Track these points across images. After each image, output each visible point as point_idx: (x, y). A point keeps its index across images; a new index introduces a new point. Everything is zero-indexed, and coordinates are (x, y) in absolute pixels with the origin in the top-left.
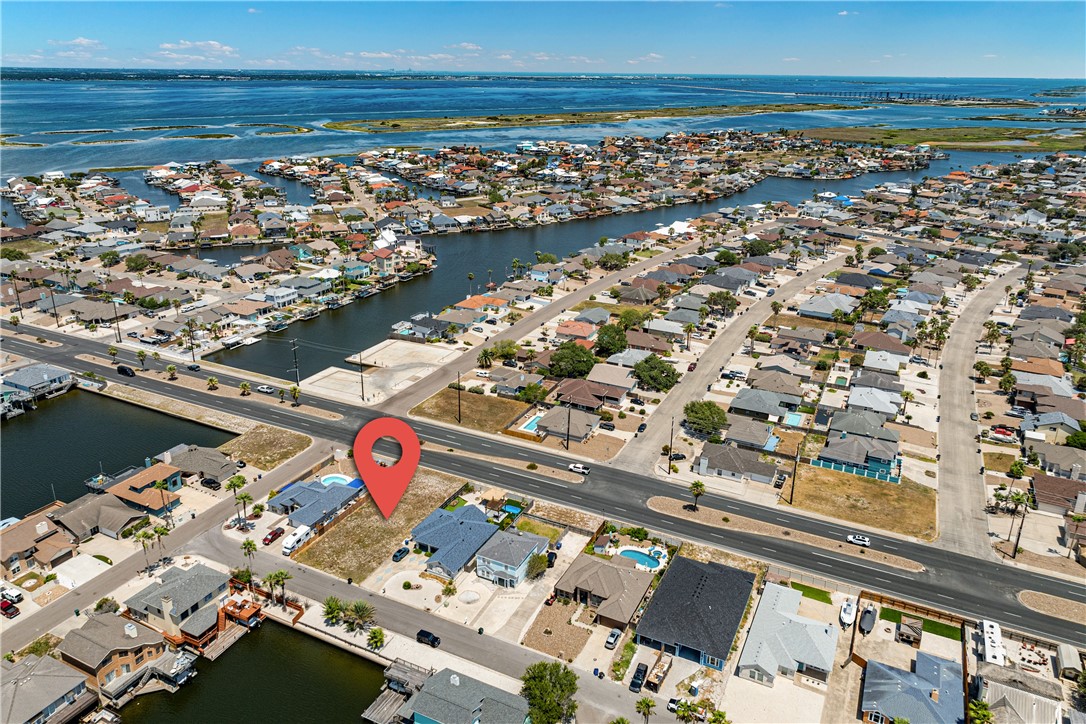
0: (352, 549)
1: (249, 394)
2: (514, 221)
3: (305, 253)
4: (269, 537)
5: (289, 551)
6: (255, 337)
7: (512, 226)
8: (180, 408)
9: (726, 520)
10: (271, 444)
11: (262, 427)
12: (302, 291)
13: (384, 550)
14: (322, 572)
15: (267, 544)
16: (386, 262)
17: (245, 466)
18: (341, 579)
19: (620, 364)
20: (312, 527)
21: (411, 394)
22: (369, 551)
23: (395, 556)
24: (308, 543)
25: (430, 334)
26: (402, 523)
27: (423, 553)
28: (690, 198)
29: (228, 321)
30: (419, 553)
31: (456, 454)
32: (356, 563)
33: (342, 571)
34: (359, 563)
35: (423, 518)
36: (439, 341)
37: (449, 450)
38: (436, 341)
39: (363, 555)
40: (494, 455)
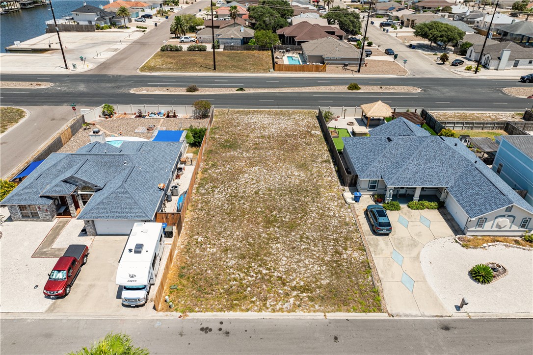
0: (273, 239)
13: (335, 222)
15: (59, 297)
21: (123, 59)
22: (311, 234)
25: (98, 20)
26: (299, 173)
27: (404, 207)
30: (398, 208)
31: (250, 92)
32: (317, 264)
33: (310, 295)
34: (322, 263)
35: (320, 160)
36: (110, 28)
37: (237, 90)
38: (107, 28)
39: (308, 243)
40: (296, 86)
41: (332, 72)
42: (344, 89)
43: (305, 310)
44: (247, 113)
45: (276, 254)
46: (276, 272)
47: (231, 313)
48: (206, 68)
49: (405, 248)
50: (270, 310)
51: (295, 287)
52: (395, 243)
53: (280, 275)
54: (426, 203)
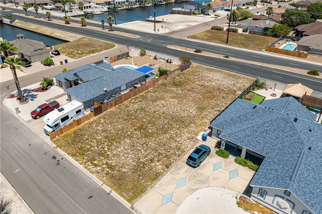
0: (130, 137)
1: (86, 26)
4: (39, 110)
5: (49, 130)
6: (101, 12)
8: (44, 29)
10: (86, 45)
11: (85, 38)
13: (173, 145)
15: (35, 118)
17: (59, 54)
20: (87, 104)
21: (187, 30)
22: (152, 144)
23: (190, 158)
24: (78, 122)
25: (195, 9)
26: (193, 111)
27: (232, 158)
29: (89, 5)
30: (226, 157)
31: (232, 59)
32: (133, 160)
33: (110, 171)
34: (136, 160)
36: (200, 14)
37: (224, 57)
38: (198, 14)
39: (144, 148)
40: (270, 64)
42: (304, 72)
43: (98, 176)
44: (211, 70)
45: (122, 144)
46: (110, 152)
47: (71, 158)
48: (222, 41)
49: (194, 180)
50: (85, 166)
51: (108, 163)
52: (191, 174)
53: (110, 154)
54: (250, 163)
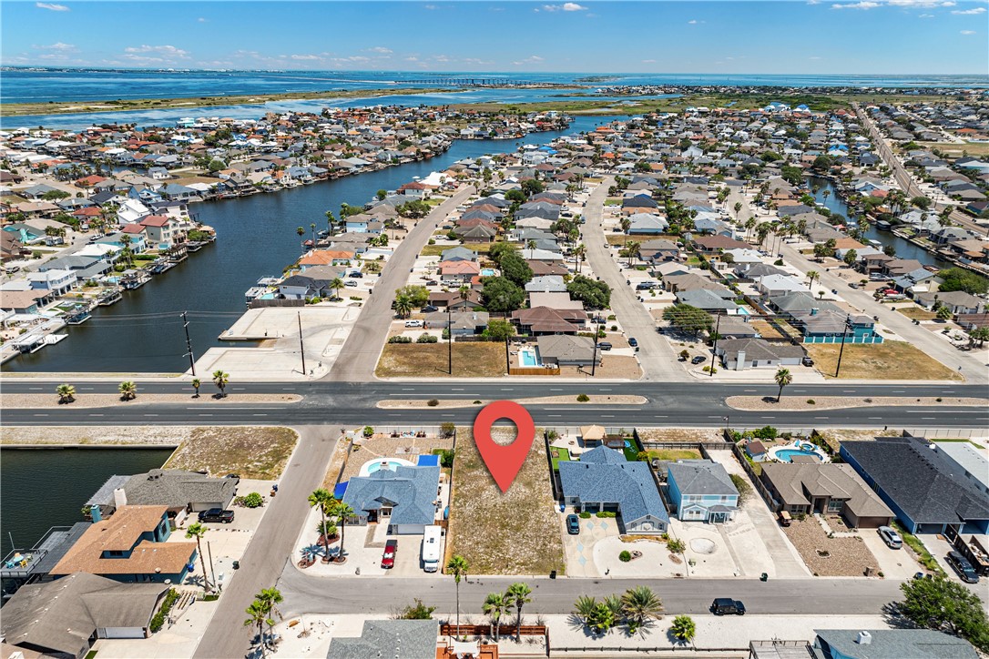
0: (506, 537)
1: (134, 397)
2: (258, 186)
3: (28, 234)
4: (388, 556)
6: (55, 333)
7: (258, 191)
9: (811, 402)
10: (240, 447)
11: (201, 430)
12: (81, 273)
13: (545, 526)
14: (502, 576)
15: (390, 567)
16: (163, 232)
18: (536, 577)
19: (547, 291)
21: (352, 358)
22: (529, 534)
23: (569, 529)
27: (594, 516)
28: (411, 157)
30: (590, 517)
33: (526, 567)
34: (534, 550)
35: (542, 479)
36: (322, 301)
37: (475, 403)
38: (317, 301)
39: (527, 539)
40: (530, 397)
41: (567, 375)
42: (572, 399)
43: (523, 574)
45: (508, 545)
46: (507, 555)
47: (483, 575)
48: (439, 370)
49: (586, 542)
50: (504, 574)
51: (518, 563)
52: (581, 539)
53: (509, 557)
54: (608, 513)
